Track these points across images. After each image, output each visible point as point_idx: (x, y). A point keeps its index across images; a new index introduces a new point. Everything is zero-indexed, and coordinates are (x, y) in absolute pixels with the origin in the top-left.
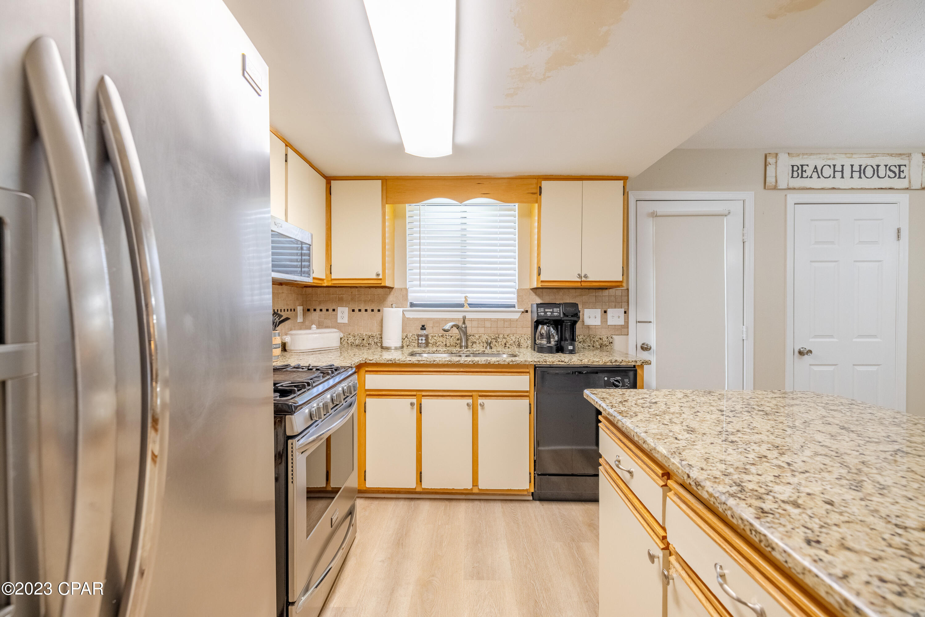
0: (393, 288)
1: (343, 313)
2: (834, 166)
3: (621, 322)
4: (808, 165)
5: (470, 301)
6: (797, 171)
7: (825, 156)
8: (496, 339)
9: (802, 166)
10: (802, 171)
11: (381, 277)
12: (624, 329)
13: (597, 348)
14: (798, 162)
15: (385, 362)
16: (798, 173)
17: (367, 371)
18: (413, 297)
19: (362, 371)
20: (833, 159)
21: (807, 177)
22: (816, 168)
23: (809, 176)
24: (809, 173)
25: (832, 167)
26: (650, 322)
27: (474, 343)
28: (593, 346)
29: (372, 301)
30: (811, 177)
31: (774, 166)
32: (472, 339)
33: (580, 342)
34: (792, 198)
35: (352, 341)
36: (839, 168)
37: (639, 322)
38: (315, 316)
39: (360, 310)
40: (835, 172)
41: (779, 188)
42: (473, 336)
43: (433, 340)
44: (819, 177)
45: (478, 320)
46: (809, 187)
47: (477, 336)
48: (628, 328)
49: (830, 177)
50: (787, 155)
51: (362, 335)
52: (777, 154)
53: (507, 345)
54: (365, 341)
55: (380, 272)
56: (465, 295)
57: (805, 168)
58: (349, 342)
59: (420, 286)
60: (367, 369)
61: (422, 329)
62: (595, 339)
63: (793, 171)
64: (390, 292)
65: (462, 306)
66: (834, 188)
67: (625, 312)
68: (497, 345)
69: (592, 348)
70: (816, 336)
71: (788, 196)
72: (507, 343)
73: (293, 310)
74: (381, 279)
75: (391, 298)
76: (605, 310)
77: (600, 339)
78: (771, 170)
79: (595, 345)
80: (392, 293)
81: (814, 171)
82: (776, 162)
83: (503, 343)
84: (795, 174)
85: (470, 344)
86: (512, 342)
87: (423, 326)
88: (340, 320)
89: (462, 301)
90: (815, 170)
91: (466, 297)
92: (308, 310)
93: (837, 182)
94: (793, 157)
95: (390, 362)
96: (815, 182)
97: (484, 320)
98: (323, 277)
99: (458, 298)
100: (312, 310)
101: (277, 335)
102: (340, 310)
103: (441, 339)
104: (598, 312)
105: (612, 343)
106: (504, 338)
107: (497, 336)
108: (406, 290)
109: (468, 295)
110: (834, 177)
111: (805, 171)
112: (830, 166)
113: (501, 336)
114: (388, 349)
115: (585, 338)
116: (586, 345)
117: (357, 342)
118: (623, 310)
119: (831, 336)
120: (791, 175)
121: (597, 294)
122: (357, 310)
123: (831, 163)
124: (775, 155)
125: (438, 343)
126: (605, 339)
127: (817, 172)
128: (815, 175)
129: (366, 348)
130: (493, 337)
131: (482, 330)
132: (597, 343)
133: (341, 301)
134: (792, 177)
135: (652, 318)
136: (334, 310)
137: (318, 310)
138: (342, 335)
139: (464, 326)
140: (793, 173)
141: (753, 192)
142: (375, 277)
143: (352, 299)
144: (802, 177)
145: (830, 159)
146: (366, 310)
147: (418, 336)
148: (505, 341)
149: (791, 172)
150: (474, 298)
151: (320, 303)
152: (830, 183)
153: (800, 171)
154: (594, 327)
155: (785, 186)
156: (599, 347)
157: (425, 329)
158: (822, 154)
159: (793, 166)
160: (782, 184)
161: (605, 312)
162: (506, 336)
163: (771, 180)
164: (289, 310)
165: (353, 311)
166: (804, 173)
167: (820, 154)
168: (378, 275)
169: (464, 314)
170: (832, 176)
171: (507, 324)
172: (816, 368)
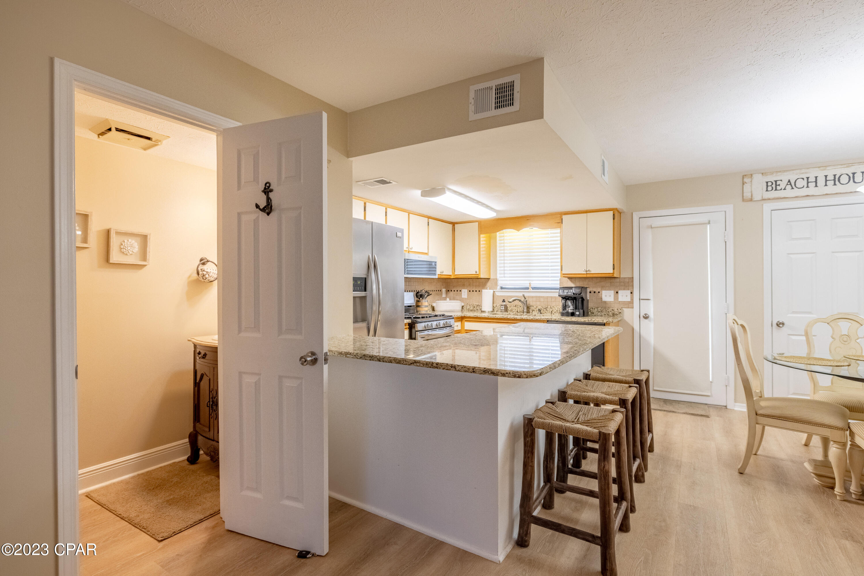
0: (490, 279)
1: (464, 292)
2: (808, 178)
3: (628, 299)
4: (781, 180)
5: (533, 286)
6: (771, 186)
7: (798, 171)
8: (546, 308)
9: (776, 181)
10: (776, 185)
11: (478, 273)
12: (630, 304)
13: (610, 316)
14: (772, 178)
15: (473, 316)
16: (772, 188)
17: (466, 321)
18: (500, 283)
19: (464, 321)
20: (806, 173)
21: (781, 190)
22: (789, 181)
23: (783, 188)
24: (783, 186)
25: (806, 179)
26: (650, 300)
27: (533, 310)
28: (608, 315)
29: (479, 286)
30: (785, 189)
31: (750, 184)
32: (532, 308)
33: (599, 312)
34: (767, 207)
35: (469, 308)
36: (812, 179)
37: (642, 299)
38: (451, 294)
39: (473, 291)
40: (808, 182)
41: (755, 200)
42: (533, 306)
43: (510, 309)
44: (793, 188)
45: (536, 297)
46: (783, 196)
47: (535, 307)
48: (633, 303)
49: (803, 187)
50: (761, 175)
51: (474, 305)
52: (752, 175)
53: (553, 313)
54: (475, 308)
55: (478, 271)
56: (529, 282)
57: (778, 183)
58: (467, 308)
59: (504, 277)
60: (467, 320)
61: (503, 302)
62: (609, 310)
63: (767, 186)
64: (488, 281)
65: (528, 288)
66: (808, 196)
67: (631, 293)
68: (547, 312)
69: (607, 316)
70: (794, 312)
71: (764, 205)
72: (553, 311)
73: (440, 291)
74: (478, 274)
75: (489, 284)
76: (617, 291)
77: (613, 310)
78: (747, 188)
79: (609, 314)
80: (489, 281)
81: (787, 184)
82: (751, 181)
83: (550, 311)
84: (770, 188)
85: (531, 311)
86: (556, 310)
87: (504, 300)
88: (463, 297)
89: (528, 286)
90: (789, 183)
91: (530, 283)
92: (448, 291)
93: (812, 190)
94: (767, 175)
95: (475, 316)
96: (789, 192)
97: (540, 297)
98: (451, 274)
99: (526, 284)
100: (450, 291)
101: (426, 301)
102: (463, 290)
103: (515, 308)
104: (612, 293)
105: (621, 313)
106: (551, 308)
107: (547, 306)
108: (497, 279)
109: (531, 282)
110: (808, 187)
111: (779, 185)
112: (803, 179)
113: (549, 307)
114: (484, 312)
115: (602, 309)
116: (603, 314)
117: (471, 308)
118: (629, 292)
119: (810, 313)
120: (766, 190)
121: (611, 281)
122: (471, 291)
123: (804, 176)
124: (750, 176)
125: (513, 310)
126: (616, 310)
127: (791, 184)
128: (789, 187)
129: (476, 312)
130: (544, 307)
131: (538, 303)
132: (611, 313)
133: (463, 286)
134: (767, 190)
135: (651, 297)
136: (460, 291)
137: (453, 291)
138: (463, 304)
139: (525, 300)
140: (767, 188)
141: (732, 205)
142: (475, 273)
143: (469, 285)
144: (776, 190)
145: (803, 173)
146: (476, 291)
147: (502, 305)
148: (551, 310)
149: (766, 187)
150: (535, 284)
151: (454, 287)
152: (805, 192)
153: (774, 186)
154: (609, 302)
155: (760, 198)
156: (612, 315)
157: (505, 302)
158: (795, 170)
159: (767, 182)
160: (757, 197)
161: (617, 292)
162: (552, 307)
163: (747, 195)
164: (438, 291)
165: (470, 291)
166: (778, 186)
167: (793, 170)
168: (476, 272)
169: (524, 293)
170: (806, 186)
171: (553, 300)
172: (794, 337)
